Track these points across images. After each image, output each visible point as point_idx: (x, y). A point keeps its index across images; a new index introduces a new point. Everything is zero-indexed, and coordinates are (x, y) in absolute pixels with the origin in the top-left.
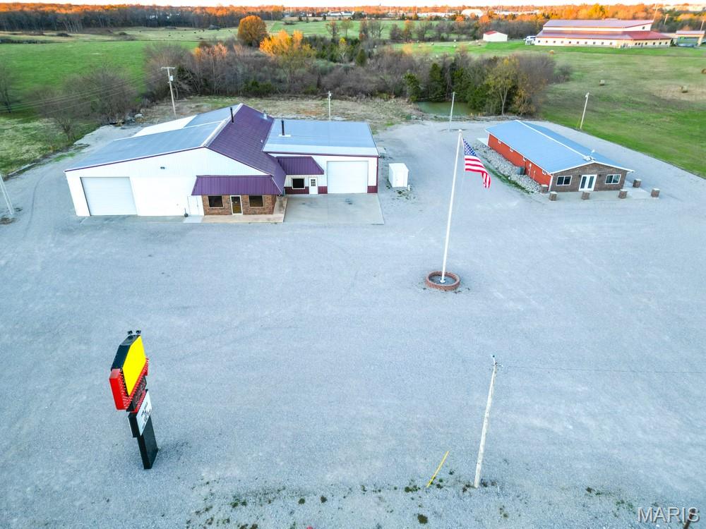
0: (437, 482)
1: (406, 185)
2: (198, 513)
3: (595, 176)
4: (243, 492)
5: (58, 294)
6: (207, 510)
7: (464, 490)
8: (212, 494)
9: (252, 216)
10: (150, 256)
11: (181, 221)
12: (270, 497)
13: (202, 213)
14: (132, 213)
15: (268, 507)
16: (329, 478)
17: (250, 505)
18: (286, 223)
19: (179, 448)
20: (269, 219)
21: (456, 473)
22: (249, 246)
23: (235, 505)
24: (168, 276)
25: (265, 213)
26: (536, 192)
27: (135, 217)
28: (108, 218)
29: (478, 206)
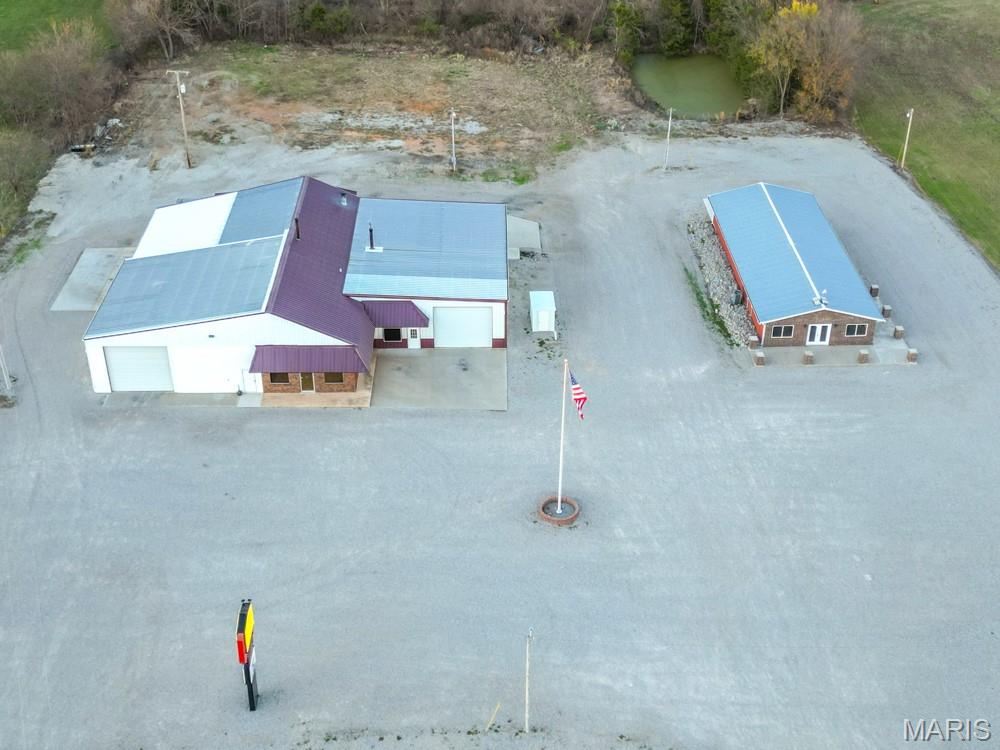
0: (495, 727)
1: (553, 329)
2: (298, 744)
3: (830, 326)
4: (332, 731)
5: (115, 524)
6: (306, 742)
7: (517, 734)
8: (308, 732)
9: (327, 394)
10: (205, 465)
11: (235, 404)
12: (356, 735)
13: (261, 389)
14: (167, 388)
15: (355, 742)
16: (405, 722)
17: (339, 741)
18: (373, 407)
19: (277, 694)
20: (350, 402)
21: (514, 722)
22: (326, 449)
23: (328, 740)
24: (233, 498)
25: (346, 391)
26: (742, 345)
27: (171, 394)
28: (136, 397)
29: (648, 374)
